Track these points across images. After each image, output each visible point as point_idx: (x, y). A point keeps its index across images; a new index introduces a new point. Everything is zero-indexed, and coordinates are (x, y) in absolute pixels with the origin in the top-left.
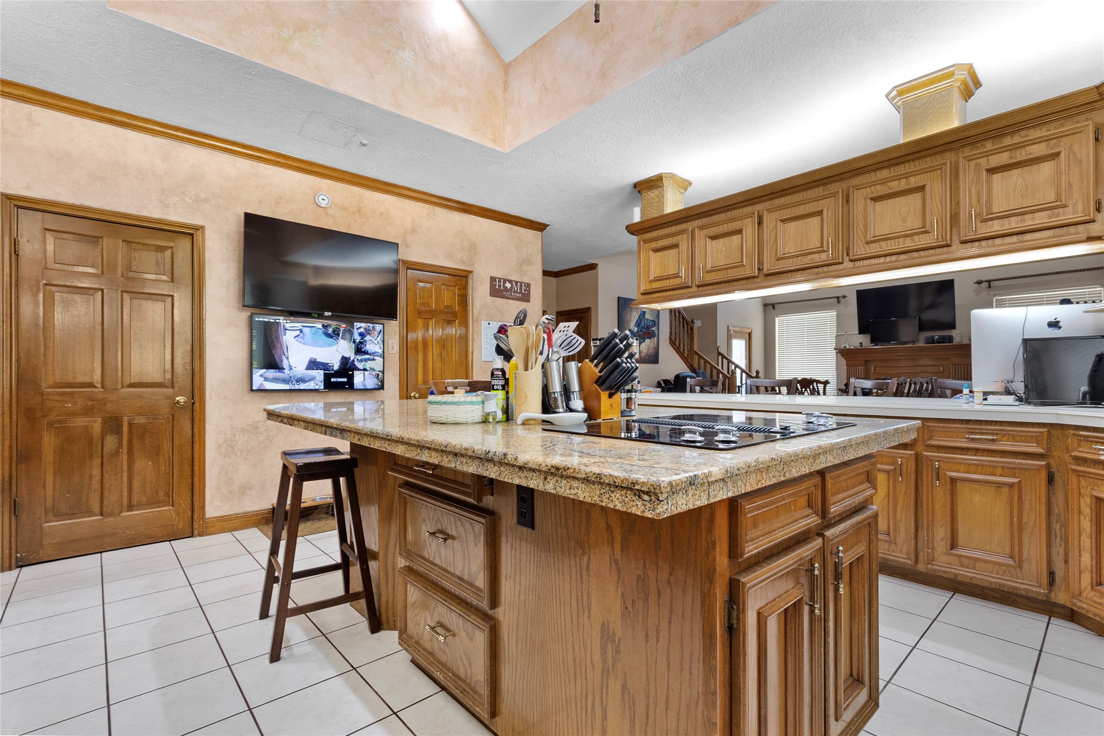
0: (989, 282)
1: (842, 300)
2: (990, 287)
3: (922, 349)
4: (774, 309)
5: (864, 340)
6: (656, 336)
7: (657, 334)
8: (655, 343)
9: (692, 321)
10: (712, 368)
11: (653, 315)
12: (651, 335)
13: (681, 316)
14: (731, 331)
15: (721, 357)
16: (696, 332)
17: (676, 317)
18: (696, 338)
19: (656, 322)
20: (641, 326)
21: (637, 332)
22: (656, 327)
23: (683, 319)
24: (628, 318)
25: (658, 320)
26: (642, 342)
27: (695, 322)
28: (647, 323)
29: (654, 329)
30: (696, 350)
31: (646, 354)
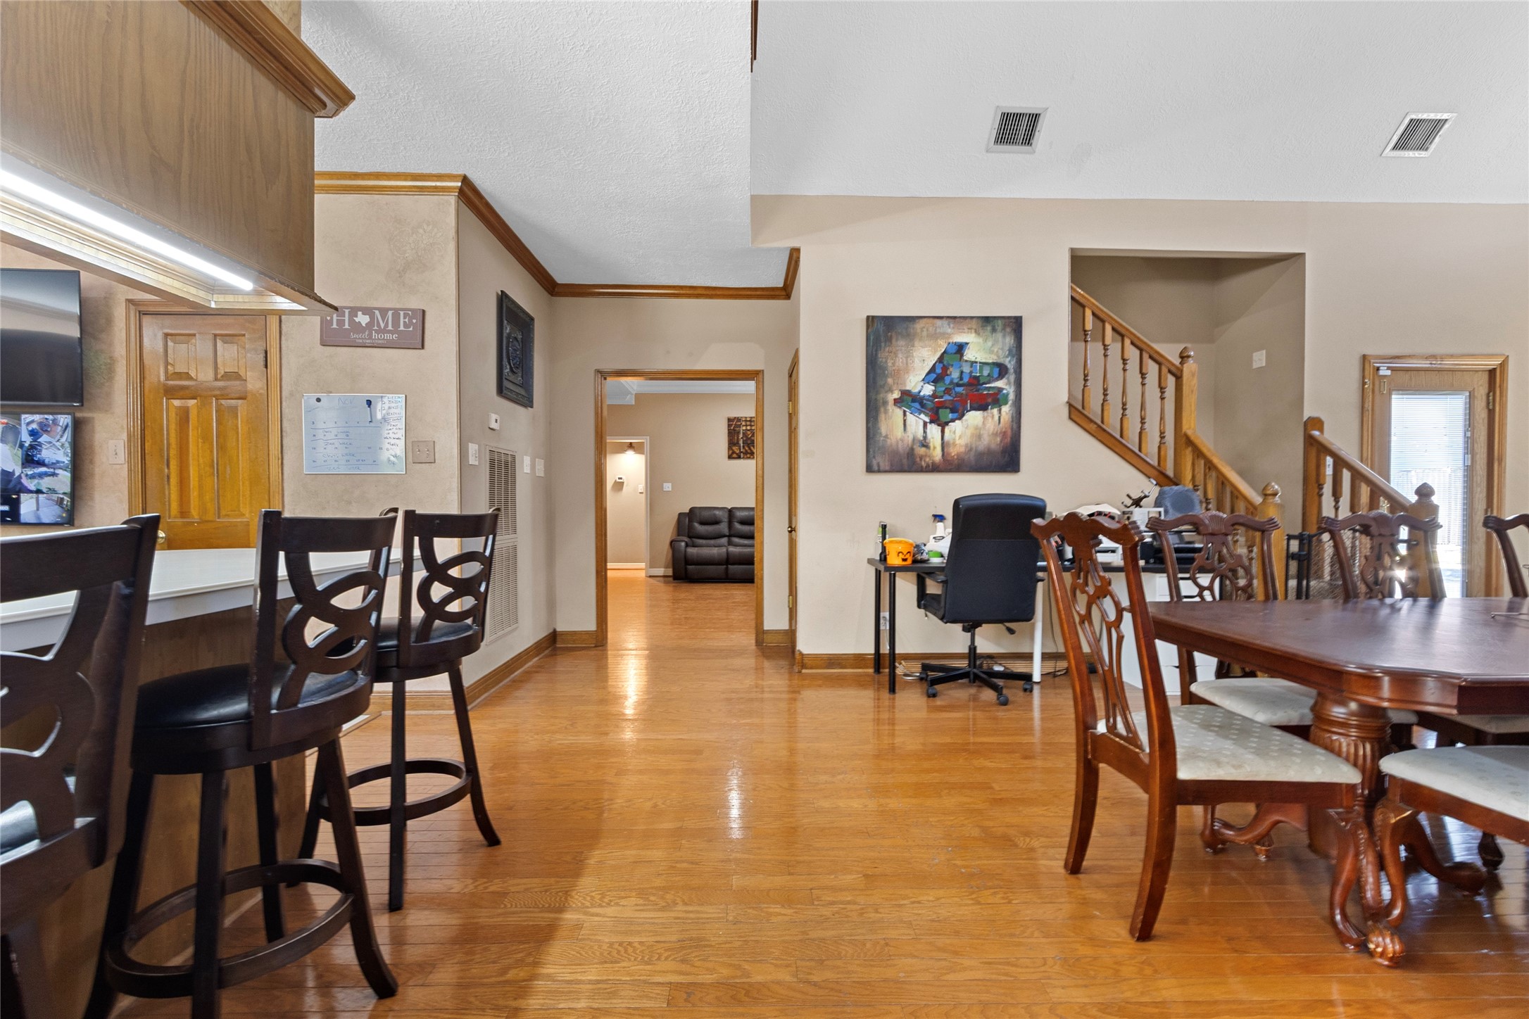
6: (1010, 402)
7: (1012, 397)
8: (1002, 420)
9: (1181, 353)
10: (1223, 482)
11: (996, 350)
12: (990, 400)
13: (1127, 342)
14: (1378, 369)
15: (1315, 448)
16: (1195, 381)
17: (1105, 347)
18: (1190, 401)
19: (1009, 366)
20: (947, 380)
21: (934, 396)
22: (1008, 378)
23: (1141, 350)
24: (897, 364)
25: (1017, 362)
26: (953, 421)
27: (1189, 357)
28: (971, 372)
29: (999, 384)
30: (1189, 433)
31: (969, 449)
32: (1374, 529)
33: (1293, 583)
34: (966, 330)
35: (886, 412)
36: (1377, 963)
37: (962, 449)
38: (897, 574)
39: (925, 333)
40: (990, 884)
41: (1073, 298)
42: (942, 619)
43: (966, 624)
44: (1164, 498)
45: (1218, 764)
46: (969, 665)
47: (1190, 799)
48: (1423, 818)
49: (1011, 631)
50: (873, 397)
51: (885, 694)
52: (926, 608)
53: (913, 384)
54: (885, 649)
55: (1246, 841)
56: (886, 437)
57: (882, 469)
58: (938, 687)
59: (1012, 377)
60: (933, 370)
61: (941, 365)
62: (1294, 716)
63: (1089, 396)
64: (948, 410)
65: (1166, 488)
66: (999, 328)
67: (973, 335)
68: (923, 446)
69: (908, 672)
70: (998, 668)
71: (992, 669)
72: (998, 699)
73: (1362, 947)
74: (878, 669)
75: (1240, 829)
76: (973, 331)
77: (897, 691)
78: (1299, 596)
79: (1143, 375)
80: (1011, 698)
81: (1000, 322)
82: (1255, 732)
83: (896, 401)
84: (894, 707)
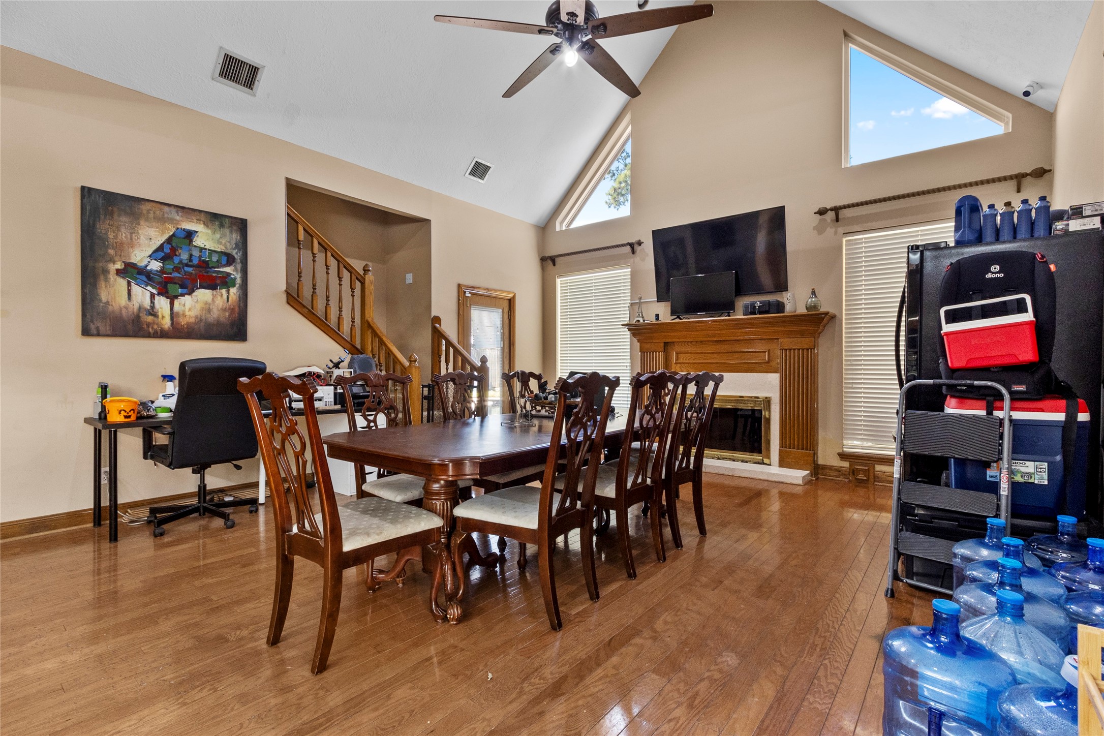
0: (836, 210)
1: (636, 247)
2: (837, 220)
3: (740, 324)
4: (554, 265)
5: (663, 311)
6: (237, 286)
7: (239, 281)
8: (230, 299)
9: (364, 267)
10: (389, 353)
11: (223, 242)
12: (218, 281)
13: (329, 254)
14: (465, 292)
15: (438, 335)
16: (372, 287)
17: (314, 255)
18: (370, 299)
19: (236, 256)
20: (176, 260)
21: (162, 271)
22: (235, 266)
23: (338, 261)
24: (120, 237)
25: (243, 255)
26: (183, 295)
27: (369, 270)
28: (200, 257)
29: (228, 269)
30: (370, 320)
31: (199, 320)
32: (457, 381)
33: (425, 413)
34: (195, 221)
35: (107, 280)
36: (451, 625)
37: (193, 320)
38: (118, 430)
39: (151, 215)
40: (198, 683)
41: (288, 215)
42: (169, 466)
43: (195, 467)
44: (354, 363)
45: (368, 534)
46: (199, 502)
47: (351, 563)
48: (475, 535)
49: (238, 467)
50: (91, 264)
51: (106, 545)
52: (152, 458)
53: (139, 258)
54: (105, 502)
55: (390, 578)
56: (107, 303)
57: (101, 333)
58: (165, 527)
59: (239, 266)
60: (160, 248)
61: (170, 246)
62: (415, 494)
63: (302, 288)
64: (178, 286)
65: (355, 356)
66: (227, 225)
67: (202, 226)
68: (151, 314)
69: (135, 519)
70: (227, 499)
71: (223, 500)
72: (225, 524)
73: (445, 619)
74: (97, 521)
75: (388, 572)
76: (201, 222)
77: (118, 539)
78: (428, 421)
79: (340, 279)
80: (237, 521)
81: (227, 220)
82: (393, 509)
83: (118, 272)
84: (116, 554)
